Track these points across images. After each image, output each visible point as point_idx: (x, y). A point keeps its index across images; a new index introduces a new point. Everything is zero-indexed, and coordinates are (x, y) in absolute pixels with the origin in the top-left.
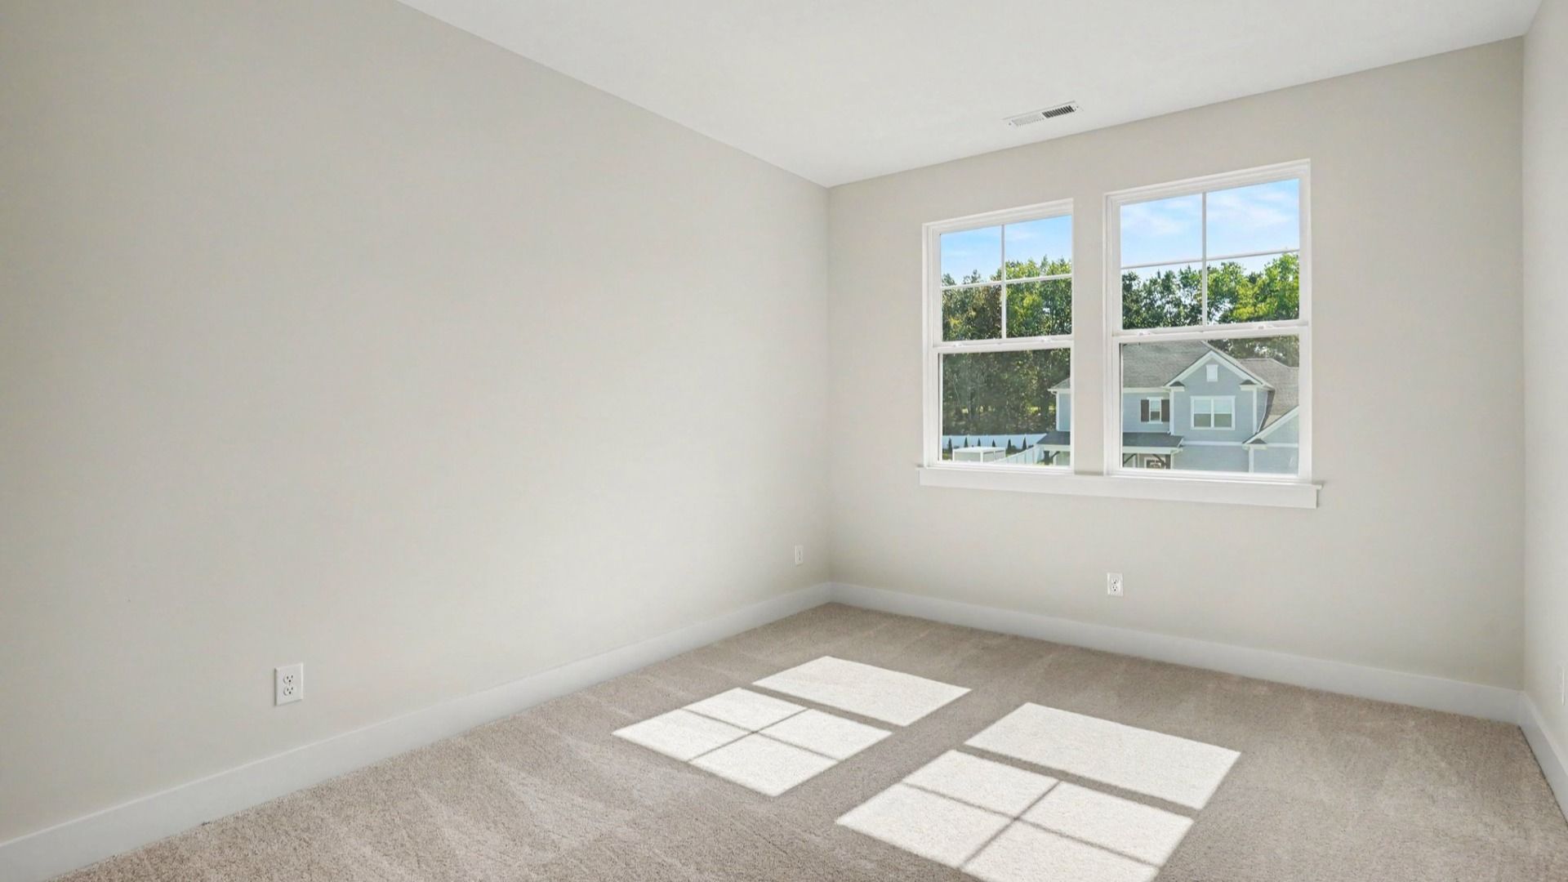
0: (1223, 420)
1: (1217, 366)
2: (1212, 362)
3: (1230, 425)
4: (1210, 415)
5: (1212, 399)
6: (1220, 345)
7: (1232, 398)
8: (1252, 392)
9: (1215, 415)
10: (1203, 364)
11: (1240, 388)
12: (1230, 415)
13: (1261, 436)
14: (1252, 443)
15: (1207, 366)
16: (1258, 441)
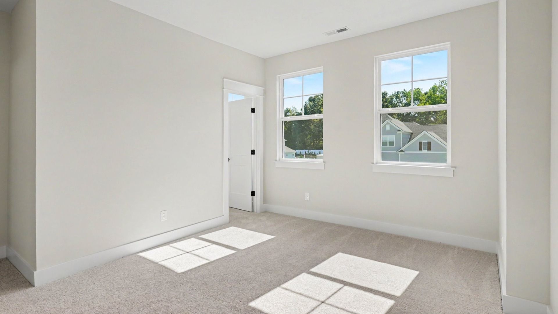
0: (391, 143)
1: (389, 125)
2: (388, 123)
3: (393, 145)
4: (387, 142)
5: (388, 136)
6: (392, 115)
7: (394, 136)
8: (400, 134)
9: (389, 142)
10: (385, 124)
11: (397, 133)
12: (393, 142)
13: (403, 149)
14: (399, 151)
15: (387, 125)
16: (402, 151)
